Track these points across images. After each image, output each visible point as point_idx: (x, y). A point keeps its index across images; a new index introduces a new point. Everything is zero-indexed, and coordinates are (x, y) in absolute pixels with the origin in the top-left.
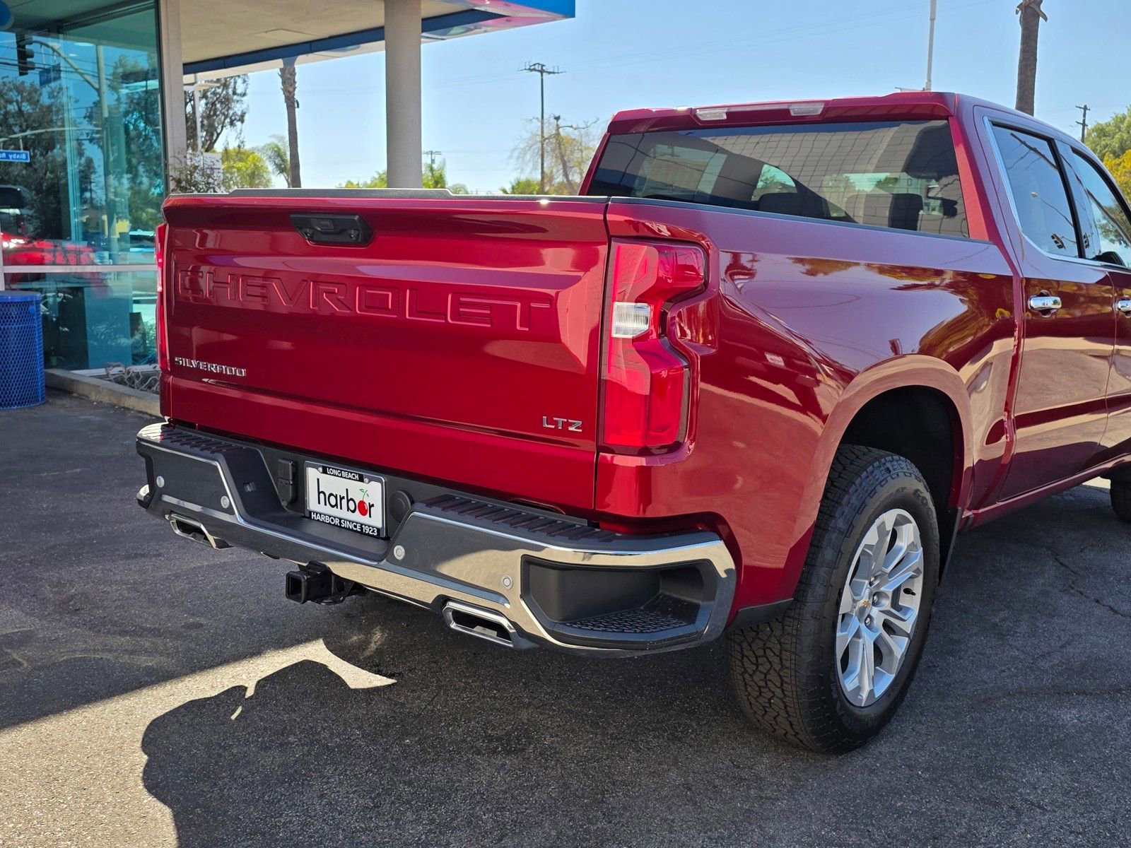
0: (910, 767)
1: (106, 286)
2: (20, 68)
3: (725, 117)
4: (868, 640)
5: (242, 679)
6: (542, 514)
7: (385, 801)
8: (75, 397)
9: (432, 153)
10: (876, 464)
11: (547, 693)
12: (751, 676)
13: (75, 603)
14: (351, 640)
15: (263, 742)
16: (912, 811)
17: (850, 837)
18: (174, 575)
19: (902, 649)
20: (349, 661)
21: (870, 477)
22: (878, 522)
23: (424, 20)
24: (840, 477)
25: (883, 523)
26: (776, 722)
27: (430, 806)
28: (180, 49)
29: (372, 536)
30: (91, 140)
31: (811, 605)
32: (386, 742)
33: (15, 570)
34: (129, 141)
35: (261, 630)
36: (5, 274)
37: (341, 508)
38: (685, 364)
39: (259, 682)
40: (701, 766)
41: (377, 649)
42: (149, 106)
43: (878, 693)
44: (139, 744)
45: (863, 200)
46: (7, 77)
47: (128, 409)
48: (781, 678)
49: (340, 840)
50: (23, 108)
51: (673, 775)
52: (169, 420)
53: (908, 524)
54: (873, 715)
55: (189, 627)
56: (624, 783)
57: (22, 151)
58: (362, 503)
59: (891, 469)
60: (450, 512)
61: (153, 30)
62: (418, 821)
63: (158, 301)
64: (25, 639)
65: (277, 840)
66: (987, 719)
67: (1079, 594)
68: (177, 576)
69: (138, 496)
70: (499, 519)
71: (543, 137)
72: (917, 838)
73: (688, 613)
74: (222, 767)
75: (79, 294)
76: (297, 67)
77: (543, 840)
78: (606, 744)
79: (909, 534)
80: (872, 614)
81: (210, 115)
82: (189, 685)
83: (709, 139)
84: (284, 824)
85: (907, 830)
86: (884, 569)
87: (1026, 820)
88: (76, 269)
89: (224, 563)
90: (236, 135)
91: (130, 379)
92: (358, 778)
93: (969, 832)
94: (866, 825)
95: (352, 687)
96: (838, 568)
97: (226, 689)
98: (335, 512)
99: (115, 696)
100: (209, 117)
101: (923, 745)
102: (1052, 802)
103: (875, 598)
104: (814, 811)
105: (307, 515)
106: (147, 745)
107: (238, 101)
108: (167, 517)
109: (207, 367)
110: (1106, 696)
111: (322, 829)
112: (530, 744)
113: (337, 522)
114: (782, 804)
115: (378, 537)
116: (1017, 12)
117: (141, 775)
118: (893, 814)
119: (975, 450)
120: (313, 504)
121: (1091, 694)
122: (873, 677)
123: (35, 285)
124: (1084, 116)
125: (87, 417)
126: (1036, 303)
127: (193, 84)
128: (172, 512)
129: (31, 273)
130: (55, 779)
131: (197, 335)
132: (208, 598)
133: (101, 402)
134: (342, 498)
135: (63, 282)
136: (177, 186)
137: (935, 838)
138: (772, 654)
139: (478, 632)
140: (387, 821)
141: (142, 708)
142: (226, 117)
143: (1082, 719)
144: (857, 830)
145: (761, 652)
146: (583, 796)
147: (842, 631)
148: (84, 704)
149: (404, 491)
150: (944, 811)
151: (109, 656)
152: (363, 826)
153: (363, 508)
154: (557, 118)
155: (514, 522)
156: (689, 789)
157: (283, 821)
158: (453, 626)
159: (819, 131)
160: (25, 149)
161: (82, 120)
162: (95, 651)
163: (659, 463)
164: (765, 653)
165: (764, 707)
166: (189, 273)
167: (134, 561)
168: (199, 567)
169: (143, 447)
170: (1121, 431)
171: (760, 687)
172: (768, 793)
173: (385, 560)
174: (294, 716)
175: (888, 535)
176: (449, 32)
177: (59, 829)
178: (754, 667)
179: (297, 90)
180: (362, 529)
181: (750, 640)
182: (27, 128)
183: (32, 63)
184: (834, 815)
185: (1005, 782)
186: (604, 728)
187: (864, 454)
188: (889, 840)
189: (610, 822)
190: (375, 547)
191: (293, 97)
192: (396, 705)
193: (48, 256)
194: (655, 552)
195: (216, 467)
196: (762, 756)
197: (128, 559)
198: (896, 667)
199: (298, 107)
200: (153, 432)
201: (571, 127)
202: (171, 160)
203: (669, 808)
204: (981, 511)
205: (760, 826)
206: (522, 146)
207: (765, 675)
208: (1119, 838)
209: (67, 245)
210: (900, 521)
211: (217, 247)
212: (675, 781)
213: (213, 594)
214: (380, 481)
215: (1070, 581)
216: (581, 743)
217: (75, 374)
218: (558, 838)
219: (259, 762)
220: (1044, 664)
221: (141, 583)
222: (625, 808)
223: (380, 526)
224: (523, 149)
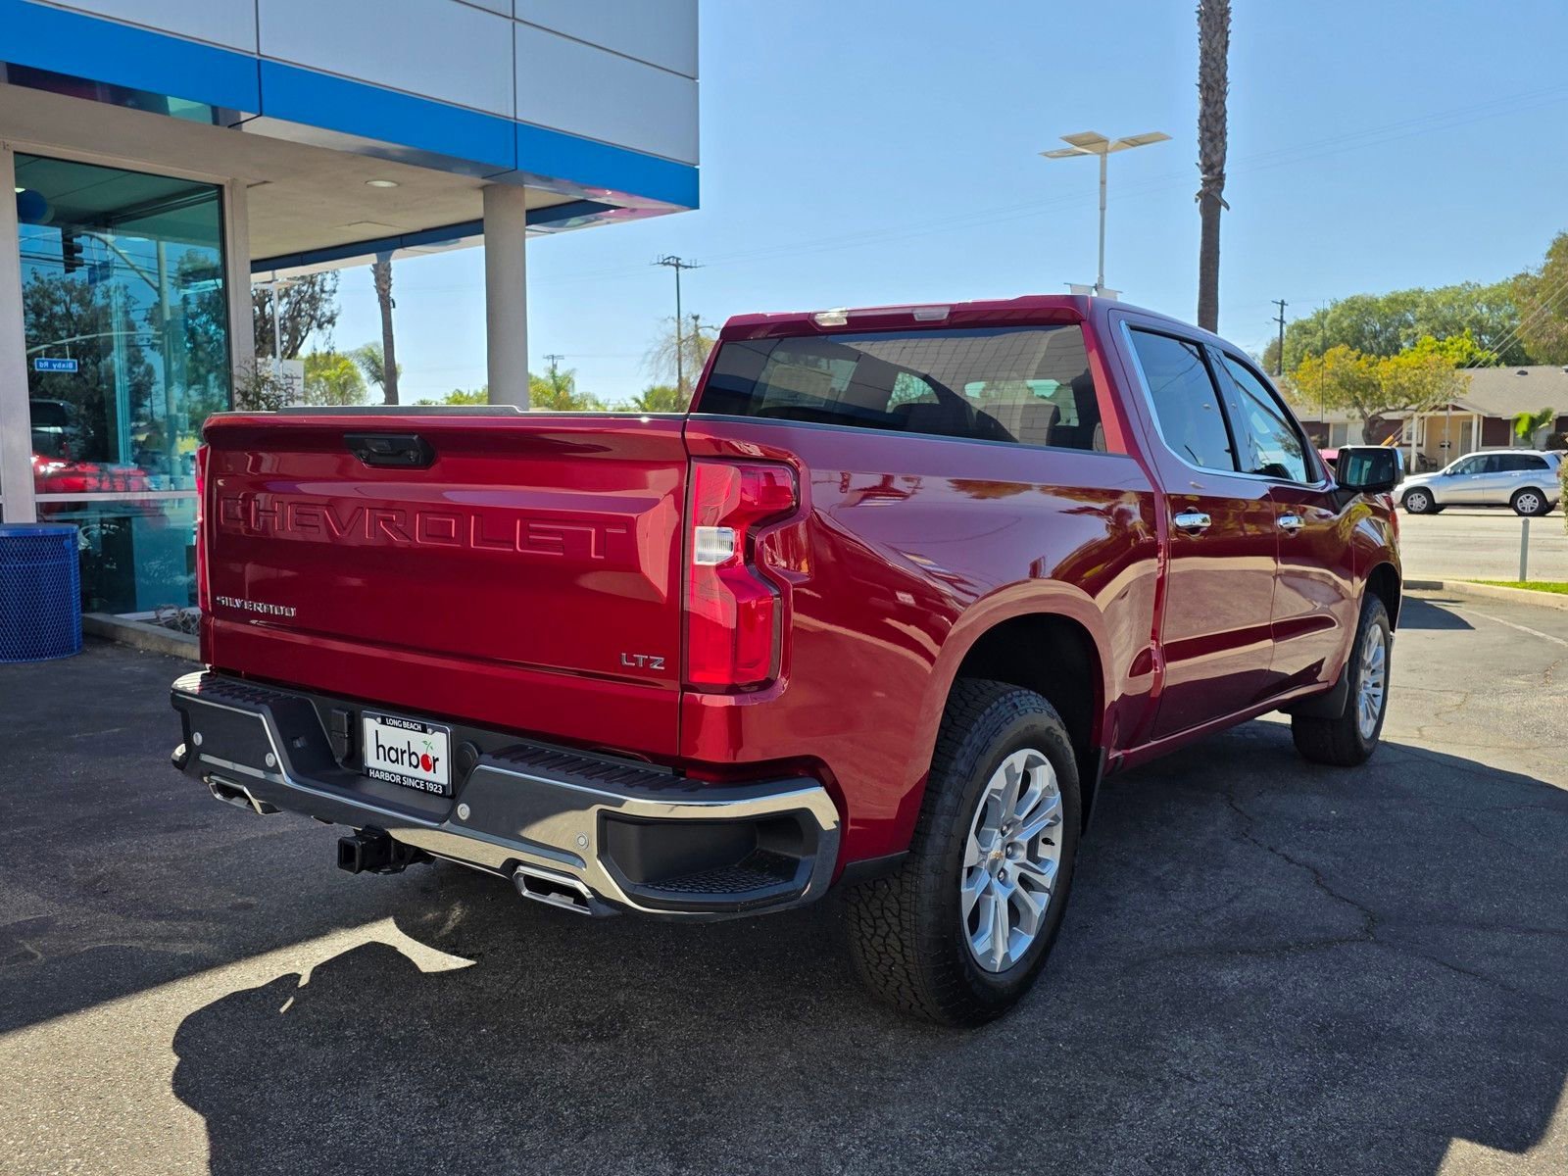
0: (1051, 1039)
1: (162, 515)
2: (66, 265)
3: (845, 322)
4: (1000, 897)
5: (295, 966)
6: (623, 763)
7: (453, 1098)
8: (120, 646)
9: (553, 357)
10: (1002, 699)
11: (649, 971)
12: (869, 941)
13: (103, 884)
14: (426, 918)
15: (315, 1037)
16: (1049, 1087)
17: (977, 1119)
18: (223, 849)
19: (1041, 905)
20: (421, 941)
21: (994, 715)
22: (1006, 763)
23: (529, 212)
24: (961, 714)
25: (1012, 764)
26: (899, 992)
27: (505, 1103)
28: (248, 245)
29: (438, 794)
30: (153, 347)
31: (931, 858)
32: (458, 1032)
33: (33, 847)
34: (196, 347)
35: (322, 909)
36: (37, 503)
37: (402, 764)
38: (777, 593)
39: (315, 968)
40: (818, 1046)
41: (455, 927)
42: (219, 307)
43: (1015, 957)
44: (170, 1044)
45: (1020, 411)
46: (55, 273)
47: (181, 658)
48: (901, 942)
49: (397, 1145)
50: (72, 310)
51: (785, 1057)
52: (210, 668)
53: (1042, 766)
54: (1009, 982)
55: (235, 908)
56: (728, 1069)
57: (68, 359)
58: (425, 757)
59: (1018, 704)
60: (520, 764)
61: (216, 224)
62: (489, 1121)
63: (199, 533)
64: (41, 927)
65: (324, 1148)
66: (1140, 983)
67: (1252, 843)
68: (226, 850)
69: (173, 756)
70: (575, 770)
71: (679, 339)
72: (1052, 1117)
73: (786, 869)
74: (266, 1067)
75: (127, 524)
76: (393, 262)
77: (631, 1136)
78: (712, 1026)
79: (1044, 776)
80: (1005, 868)
81: (294, 316)
82: (232, 975)
83: (853, 345)
84: (334, 1129)
85: (1042, 1109)
86: (1016, 816)
87: (1174, 1093)
88: (125, 496)
89: (283, 833)
90: (324, 339)
91: (184, 623)
92: (422, 1075)
93: (1110, 1108)
94: (997, 1105)
95: (424, 970)
96: (959, 816)
97: (275, 977)
98: (396, 768)
99: (143, 990)
100: (292, 318)
101: (1067, 1014)
102: (1204, 1072)
103: (1009, 849)
104: (939, 1092)
105: (365, 773)
106: (180, 1044)
107: (326, 300)
108: (205, 779)
109: (252, 607)
110: (1272, 954)
111: (378, 1133)
112: (625, 1029)
113: (398, 779)
114: (905, 1086)
115: (443, 795)
116: (1196, 200)
117: (169, 1079)
118: (1027, 1092)
119: (1117, 684)
120: (371, 760)
121: (1256, 952)
122: (1008, 939)
123: (76, 515)
124: (1282, 311)
125: (131, 668)
126: (1183, 521)
127: (270, 282)
128: (211, 773)
129: (69, 503)
130: (67, 1088)
131: (251, 572)
132: (261, 874)
133: (149, 650)
134: (403, 752)
135: (109, 511)
136: (243, 399)
137: (1071, 1117)
138: (890, 914)
139: (554, 899)
140: (454, 1121)
141: (175, 1003)
142: (313, 318)
143: (1243, 980)
144: (986, 1111)
145: (877, 913)
146: (681, 1085)
147: (968, 886)
148: (106, 1000)
149: (471, 742)
150: (1084, 1086)
151: (141, 944)
152: (425, 1128)
153: (427, 763)
154: (696, 318)
155: (590, 772)
156: (803, 1073)
157: (332, 1125)
158: (526, 893)
159: (946, 336)
160: (71, 357)
161: (143, 323)
162: (124, 938)
163: (750, 702)
164: (883, 913)
165: (885, 976)
166: (240, 502)
167: (175, 835)
168: (253, 839)
169: (179, 699)
170: (1304, 657)
171: (879, 953)
172: (890, 1074)
173: (448, 821)
174: (353, 1006)
175: (1017, 778)
176: (566, 223)
177: (67, 1145)
178: (872, 931)
179: (392, 287)
180: (425, 786)
181: (867, 899)
182: (76, 332)
183: (81, 259)
184: (962, 1096)
185: (1154, 1052)
186: (710, 1007)
187: (989, 689)
188: (1021, 1121)
189: (710, 1113)
190: (439, 807)
191: (388, 295)
192: (472, 989)
193: (92, 481)
194: (748, 802)
195: (261, 721)
196: (886, 1033)
197: (170, 832)
198: (1035, 926)
199: (394, 307)
200: (190, 682)
201: (712, 327)
202: (236, 371)
203: (778, 1094)
204: (1132, 751)
205: (878, 1112)
206: (656, 349)
207: (884, 939)
208: (1272, 1109)
209: (113, 468)
210: (1031, 763)
211: (274, 471)
212: (786, 1064)
213: (267, 869)
214: (445, 732)
215: (1244, 828)
216: (683, 1026)
217: (122, 619)
218: (649, 1133)
219: (308, 1060)
220: (1208, 921)
221: (183, 858)
222: (727, 1097)
223: (445, 782)
224: (659, 353)
